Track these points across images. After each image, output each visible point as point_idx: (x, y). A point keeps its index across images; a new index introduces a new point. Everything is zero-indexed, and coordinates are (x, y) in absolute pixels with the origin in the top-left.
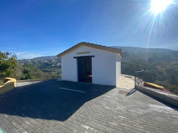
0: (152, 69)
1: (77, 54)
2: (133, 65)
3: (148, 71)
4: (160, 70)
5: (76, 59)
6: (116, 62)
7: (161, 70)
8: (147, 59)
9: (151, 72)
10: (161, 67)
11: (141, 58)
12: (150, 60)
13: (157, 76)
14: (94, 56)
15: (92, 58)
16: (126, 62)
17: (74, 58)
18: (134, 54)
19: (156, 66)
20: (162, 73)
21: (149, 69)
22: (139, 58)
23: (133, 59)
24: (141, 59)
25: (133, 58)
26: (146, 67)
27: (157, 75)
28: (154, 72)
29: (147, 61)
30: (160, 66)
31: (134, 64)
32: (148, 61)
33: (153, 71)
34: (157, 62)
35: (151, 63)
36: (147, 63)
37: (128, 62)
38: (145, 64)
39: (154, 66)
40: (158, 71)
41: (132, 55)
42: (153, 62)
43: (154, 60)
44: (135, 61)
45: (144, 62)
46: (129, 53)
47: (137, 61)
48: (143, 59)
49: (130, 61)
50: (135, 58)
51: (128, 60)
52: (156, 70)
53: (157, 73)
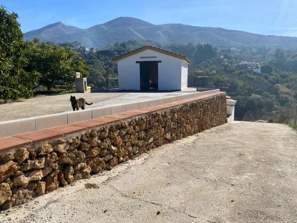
0: (266, 93)
1: (141, 58)
2: (223, 82)
3: (258, 96)
4: (284, 93)
5: (139, 64)
7: (285, 96)
8: (259, 66)
10: (288, 87)
11: (246, 63)
12: (266, 69)
13: (275, 109)
14: (160, 62)
15: (159, 64)
16: (207, 74)
17: (137, 62)
18: (229, 51)
19: (276, 85)
20: (287, 101)
21: (260, 93)
22: (240, 64)
23: (226, 66)
24: (245, 66)
25: (227, 63)
26: (253, 88)
27: (276, 106)
28: (269, 100)
29: (259, 71)
30: (285, 84)
31: (226, 78)
32: (261, 71)
33: (267, 97)
34: (281, 75)
35: (266, 77)
36: (258, 78)
37: (211, 75)
38: (253, 79)
39: (273, 83)
40: (280, 96)
41: (223, 53)
42: (272, 75)
43: (274, 69)
44: (231, 71)
45: (250, 73)
46: (216, 49)
47: (234, 71)
48: (250, 67)
49: (217, 72)
50: (232, 63)
51: (214, 69)
52: (276, 94)
53: (277, 102)
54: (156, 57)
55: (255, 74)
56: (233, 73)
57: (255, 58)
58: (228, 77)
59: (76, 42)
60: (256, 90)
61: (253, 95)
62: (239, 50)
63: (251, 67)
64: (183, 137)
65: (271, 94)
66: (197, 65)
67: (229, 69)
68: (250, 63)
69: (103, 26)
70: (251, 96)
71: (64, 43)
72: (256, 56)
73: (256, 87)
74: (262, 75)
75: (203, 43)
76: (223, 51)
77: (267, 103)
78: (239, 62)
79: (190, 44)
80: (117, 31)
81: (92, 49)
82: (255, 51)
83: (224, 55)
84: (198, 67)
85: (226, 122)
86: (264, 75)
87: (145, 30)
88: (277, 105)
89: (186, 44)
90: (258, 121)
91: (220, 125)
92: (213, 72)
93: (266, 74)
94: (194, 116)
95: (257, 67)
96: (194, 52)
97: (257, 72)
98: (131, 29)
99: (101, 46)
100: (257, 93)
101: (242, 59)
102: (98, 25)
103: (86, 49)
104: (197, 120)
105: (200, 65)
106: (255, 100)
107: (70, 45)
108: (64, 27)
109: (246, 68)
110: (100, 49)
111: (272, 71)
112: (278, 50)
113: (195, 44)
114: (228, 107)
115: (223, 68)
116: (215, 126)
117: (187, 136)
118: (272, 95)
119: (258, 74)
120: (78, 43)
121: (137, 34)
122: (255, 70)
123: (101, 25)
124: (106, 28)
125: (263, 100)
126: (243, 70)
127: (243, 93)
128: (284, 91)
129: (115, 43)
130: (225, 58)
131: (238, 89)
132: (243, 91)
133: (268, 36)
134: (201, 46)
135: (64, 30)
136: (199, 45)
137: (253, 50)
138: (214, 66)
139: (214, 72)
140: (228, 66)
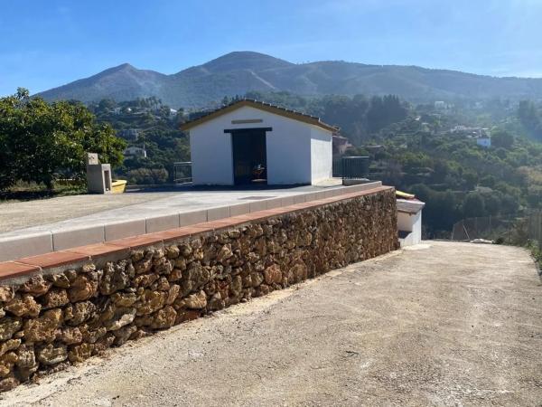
0: (501, 183)
1: (234, 122)
2: (419, 164)
3: (488, 190)
4: (537, 184)
5: (229, 135)
6: (313, 142)
7: (538, 188)
8: (488, 134)
9: (494, 197)
11: (463, 128)
12: (502, 141)
13: (521, 213)
14: (270, 129)
15: (267, 133)
16: (391, 149)
17: (226, 131)
18: (431, 107)
19: (522, 168)
22: (452, 130)
23: (425, 136)
24: (462, 135)
25: (427, 130)
26: (476, 174)
27: (521, 208)
28: (507, 196)
29: (488, 143)
30: (539, 167)
31: (425, 157)
32: (492, 144)
33: (504, 191)
34: (529, 150)
35: (502, 155)
36: (486, 156)
37: (399, 152)
38: (476, 157)
39: (515, 166)
40: (529, 188)
41: (421, 111)
42: (512, 150)
43: (517, 139)
44: (435, 145)
45: (470, 147)
46: (406, 104)
47: (440, 143)
48: (470, 137)
49: (410, 145)
50: (436, 129)
51: (403, 141)
52: (522, 185)
53: (522, 201)
54: (261, 121)
55: (480, 148)
56: (438, 147)
57: (481, 119)
58: (430, 155)
59: (154, 98)
60: (483, 179)
61: (477, 188)
62: (450, 106)
63: (473, 135)
64: (254, 296)
65: (510, 185)
66: (372, 135)
67: (431, 140)
68: (470, 128)
69: (203, 70)
70: (473, 189)
71: (132, 100)
72: (482, 116)
73: (482, 172)
74: (494, 150)
75: (382, 95)
76: (420, 107)
77: (505, 202)
78: (449, 128)
79: (358, 96)
80: (228, 76)
81: (181, 110)
82: (481, 107)
83: (421, 114)
84: (374, 137)
85: (397, 246)
86: (498, 149)
87: (277, 73)
88: (524, 205)
89: (351, 97)
90: (476, 240)
91: (377, 255)
92: (402, 146)
93: (503, 149)
94: (291, 244)
95: (484, 136)
96: (367, 111)
97: (484, 145)
98: (253, 73)
99: (198, 104)
100: (484, 184)
101: (455, 122)
102: (193, 67)
103: (172, 110)
104: (300, 252)
105: (377, 135)
106: (481, 198)
107: (144, 104)
108: (133, 71)
109: (464, 138)
110: (196, 110)
111: (512, 142)
112: (523, 104)
113: (369, 97)
114: (400, 216)
115: (420, 138)
116: (361, 260)
117: (266, 293)
118: (512, 188)
119: (485, 149)
120: (157, 99)
121: (263, 80)
122: (481, 142)
123: (199, 67)
124: (207, 73)
125: (496, 197)
126: (458, 142)
127: (458, 184)
128: (537, 179)
129: (223, 98)
130: (424, 121)
131: (449, 177)
132: (458, 182)
133: (504, 78)
134: (380, 99)
135: (134, 77)
136: (374, 98)
137: (477, 104)
138: (404, 136)
139: (404, 146)
140: (429, 135)
